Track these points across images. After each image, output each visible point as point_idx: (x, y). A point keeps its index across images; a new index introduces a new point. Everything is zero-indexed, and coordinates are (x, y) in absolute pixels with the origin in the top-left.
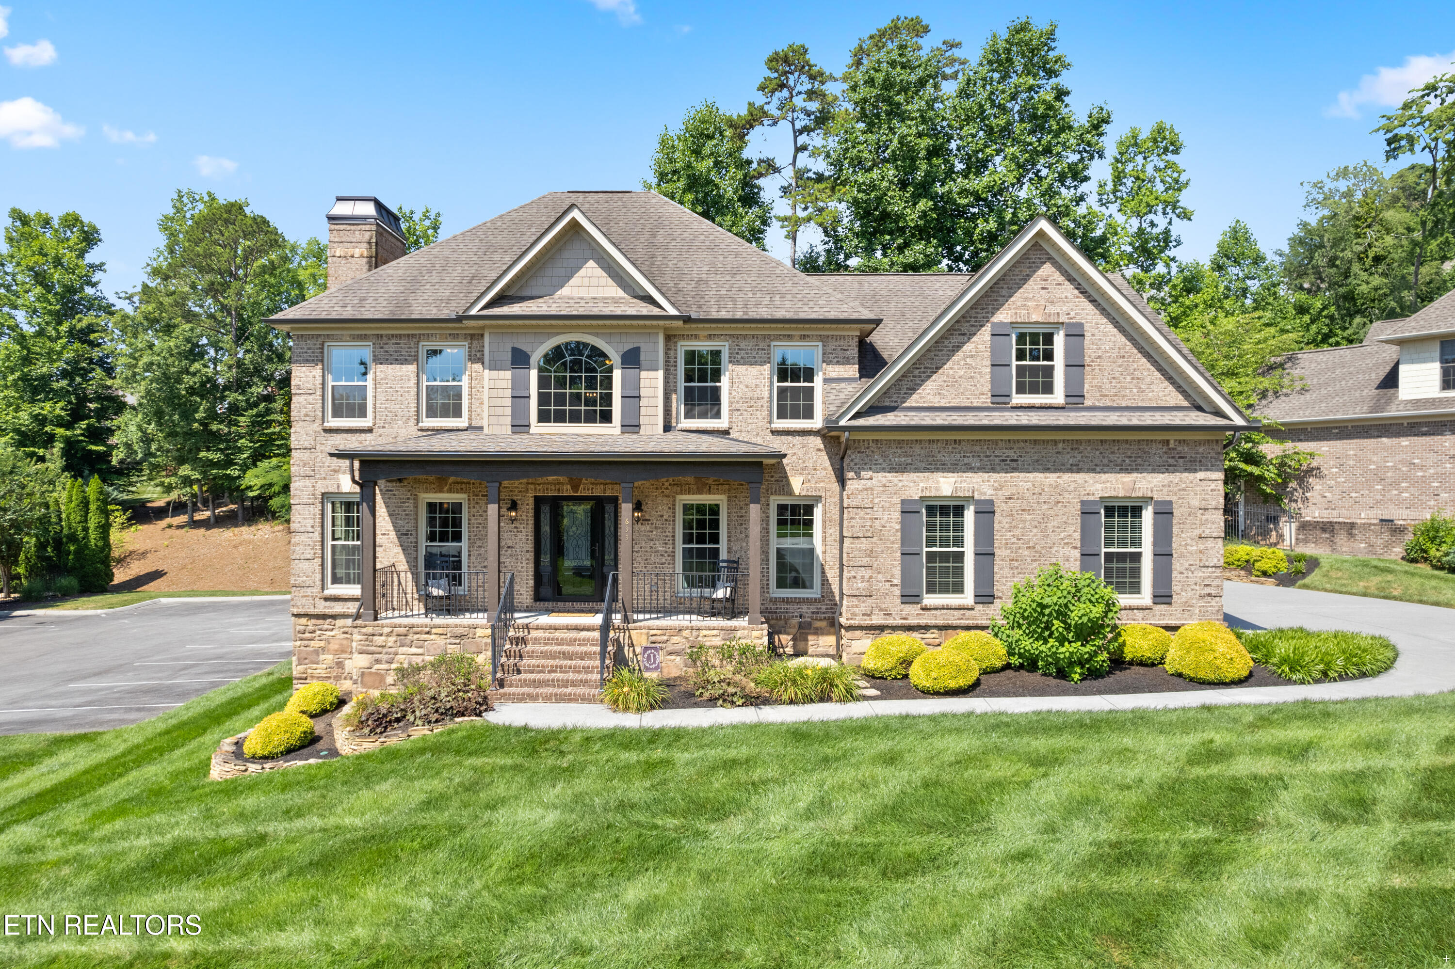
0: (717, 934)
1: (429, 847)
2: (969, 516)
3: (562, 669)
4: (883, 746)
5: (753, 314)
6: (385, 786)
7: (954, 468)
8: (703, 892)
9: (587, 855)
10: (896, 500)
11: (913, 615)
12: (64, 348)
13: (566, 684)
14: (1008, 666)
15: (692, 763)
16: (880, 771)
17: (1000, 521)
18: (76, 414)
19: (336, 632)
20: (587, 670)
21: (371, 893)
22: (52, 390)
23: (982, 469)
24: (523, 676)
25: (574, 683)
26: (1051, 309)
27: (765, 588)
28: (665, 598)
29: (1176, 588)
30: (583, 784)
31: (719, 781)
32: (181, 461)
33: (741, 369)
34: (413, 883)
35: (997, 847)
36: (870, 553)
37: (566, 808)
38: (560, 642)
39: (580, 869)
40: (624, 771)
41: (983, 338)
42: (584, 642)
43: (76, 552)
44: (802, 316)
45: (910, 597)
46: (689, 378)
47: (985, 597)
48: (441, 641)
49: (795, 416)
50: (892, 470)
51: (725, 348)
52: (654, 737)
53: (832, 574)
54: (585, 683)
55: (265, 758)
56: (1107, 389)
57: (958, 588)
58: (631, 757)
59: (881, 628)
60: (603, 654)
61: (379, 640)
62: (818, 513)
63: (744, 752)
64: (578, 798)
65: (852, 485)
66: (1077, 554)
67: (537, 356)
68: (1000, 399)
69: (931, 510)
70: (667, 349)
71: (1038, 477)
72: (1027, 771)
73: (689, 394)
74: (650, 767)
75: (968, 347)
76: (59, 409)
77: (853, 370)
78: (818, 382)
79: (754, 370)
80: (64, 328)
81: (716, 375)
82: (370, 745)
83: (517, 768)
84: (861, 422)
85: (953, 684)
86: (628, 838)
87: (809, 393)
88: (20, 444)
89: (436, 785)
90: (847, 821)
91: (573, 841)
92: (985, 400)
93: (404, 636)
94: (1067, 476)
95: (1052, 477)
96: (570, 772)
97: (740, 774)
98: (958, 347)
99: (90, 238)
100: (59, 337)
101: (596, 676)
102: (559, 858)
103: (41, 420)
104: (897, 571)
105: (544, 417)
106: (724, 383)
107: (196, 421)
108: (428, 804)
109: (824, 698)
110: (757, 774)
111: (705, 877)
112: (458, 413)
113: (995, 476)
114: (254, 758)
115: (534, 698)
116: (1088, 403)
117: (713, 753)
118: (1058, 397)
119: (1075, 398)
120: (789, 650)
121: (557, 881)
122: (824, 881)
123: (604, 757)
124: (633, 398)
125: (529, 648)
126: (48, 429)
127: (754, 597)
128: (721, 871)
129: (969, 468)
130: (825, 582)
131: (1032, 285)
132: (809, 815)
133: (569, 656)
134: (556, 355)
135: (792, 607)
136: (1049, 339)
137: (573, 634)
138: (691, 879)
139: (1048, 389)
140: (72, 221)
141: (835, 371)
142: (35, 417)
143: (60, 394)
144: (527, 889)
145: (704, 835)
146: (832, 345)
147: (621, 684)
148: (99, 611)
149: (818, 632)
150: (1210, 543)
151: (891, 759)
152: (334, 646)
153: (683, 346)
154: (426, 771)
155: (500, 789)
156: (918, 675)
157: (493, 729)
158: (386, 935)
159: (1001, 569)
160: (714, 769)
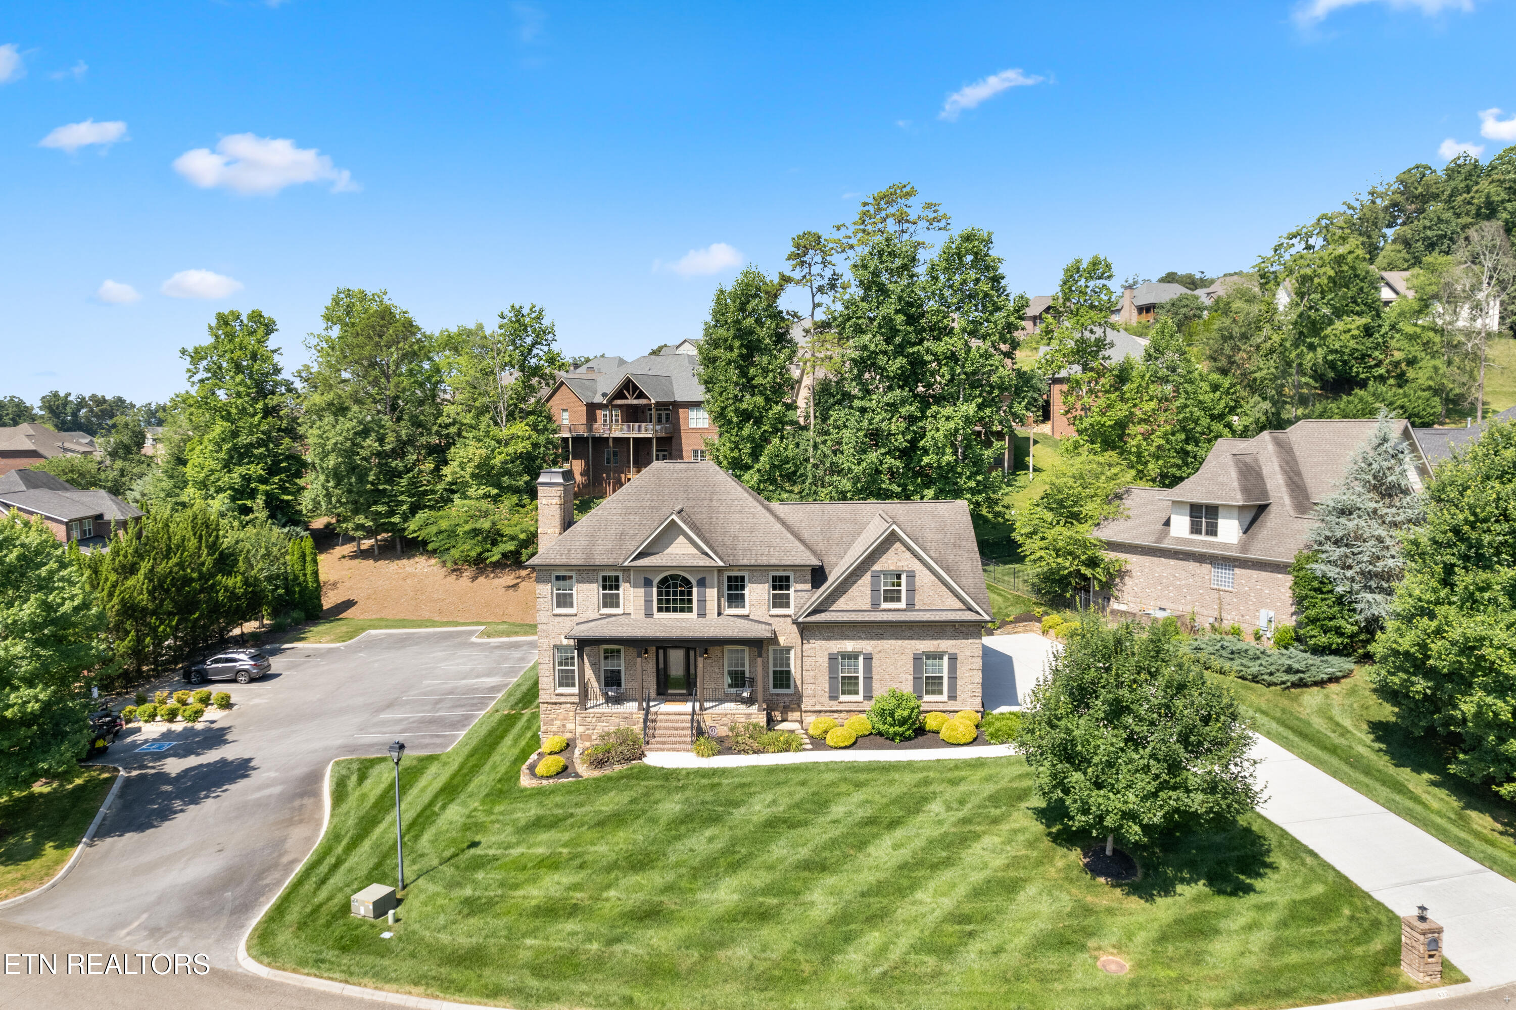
0: (733, 846)
1: (637, 818)
2: (861, 659)
3: (674, 735)
4: (802, 777)
5: (759, 562)
6: (612, 794)
7: (853, 638)
8: (730, 833)
9: (692, 821)
10: (827, 653)
11: (835, 706)
12: (260, 422)
13: (676, 743)
14: (871, 734)
15: (729, 785)
16: (798, 788)
17: (875, 663)
18: (272, 471)
19: (561, 710)
20: (685, 736)
21: (621, 834)
22: (253, 455)
23: (867, 639)
24: (657, 739)
25: (679, 743)
26: (900, 564)
27: (765, 689)
28: (719, 694)
29: (959, 693)
30: (688, 794)
31: (738, 793)
32: (356, 512)
33: (754, 586)
34: (634, 831)
35: (829, 818)
36: (815, 677)
37: (684, 803)
38: (672, 722)
39: (690, 826)
40: (703, 788)
41: (867, 578)
42: (682, 721)
43: (300, 592)
44: (783, 562)
45: (833, 697)
46: (730, 588)
47: (868, 697)
48: (617, 720)
49: (781, 606)
50: (824, 639)
51: (746, 574)
52: (714, 772)
53: (799, 683)
54: (684, 742)
55: (548, 777)
56: (926, 601)
57: (856, 692)
58: (705, 781)
59: (820, 712)
60: (692, 727)
61: (589, 720)
62: (792, 653)
63: (749, 779)
64: (687, 799)
65: (806, 646)
66: (911, 677)
67: (655, 582)
68: (875, 606)
69: (843, 657)
70: (719, 576)
71: (893, 642)
72: (852, 788)
73: (730, 597)
74: (713, 786)
75: (860, 582)
76: (256, 470)
77: (808, 586)
78: (792, 591)
79: (761, 586)
80: (260, 405)
81: (743, 588)
82: (597, 773)
83: (662, 786)
84: (809, 619)
85: (842, 745)
86: (705, 815)
87: (788, 596)
88: (233, 499)
89: (633, 794)
90: (781, 809)
91: (687, 816)
92: (868, 607)
93: (600, 718)
94: (907, 642)
95: (900, 642)
96: (683, 788)
97: (746, 790)
98: (855, 582)
99: (269, 328)
100: (255, 414)
101: (689, 739)
102: (683, 822)
103: (247, 479)
104: (827, 686)
105: (660, 610)
106: (746, 592)
107: (368, 482)
108: (632, 802)
109: (787, 750)
110: (752, 790)
111: (731, 828)
112: (617, 605)
113: (873, 642)
114: (542, 777)
115: (662, 750)
116: (917, 608)
117: (737, 780)
118: (902, 605)
119: (911, 605)
120: (779, 718)
121: (683, 829)
122: (769, 830)
123: (695, 781)
124: (702, 602)
125: (658, 724)
126: (253, 485)
127: (760, 696)
128: (736, 827)
129: (861, 638)
130: (796, 686)
131: (891, 553)
132: (769, 806)
133: (676, 729)
134: (664, 581)
135: (780, 698)
136: (899, 577)
137: (677, 717)
138: (726, 829)
139: (899, 600)
140: (256, 317)
141: (800, 586)
142: (243, 477)
143: (261, 457)
144: (674, 832)
145: (732, 814)
146: (798, 574)
147: (700, 745)
148: (338, 645)
149: (793, 710)
150: (975, 672)
151: (803, 783)
152: (561, 717)
153: (726, 574)
154: (628, 787)
155: (657, 796)
156: (829, 741)
157: (648, 768)
158: (630, 847)
159: (876, 685)
160: (736, 787)
